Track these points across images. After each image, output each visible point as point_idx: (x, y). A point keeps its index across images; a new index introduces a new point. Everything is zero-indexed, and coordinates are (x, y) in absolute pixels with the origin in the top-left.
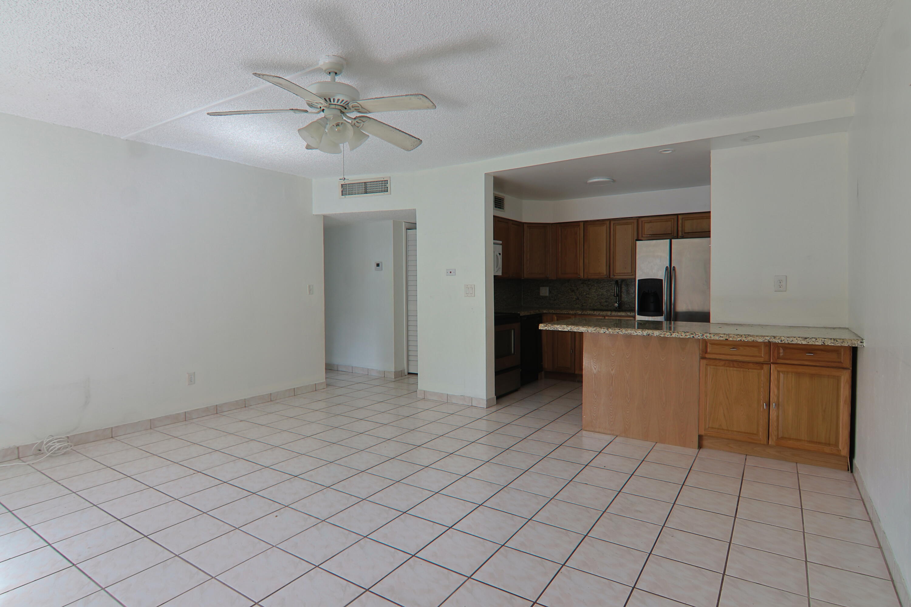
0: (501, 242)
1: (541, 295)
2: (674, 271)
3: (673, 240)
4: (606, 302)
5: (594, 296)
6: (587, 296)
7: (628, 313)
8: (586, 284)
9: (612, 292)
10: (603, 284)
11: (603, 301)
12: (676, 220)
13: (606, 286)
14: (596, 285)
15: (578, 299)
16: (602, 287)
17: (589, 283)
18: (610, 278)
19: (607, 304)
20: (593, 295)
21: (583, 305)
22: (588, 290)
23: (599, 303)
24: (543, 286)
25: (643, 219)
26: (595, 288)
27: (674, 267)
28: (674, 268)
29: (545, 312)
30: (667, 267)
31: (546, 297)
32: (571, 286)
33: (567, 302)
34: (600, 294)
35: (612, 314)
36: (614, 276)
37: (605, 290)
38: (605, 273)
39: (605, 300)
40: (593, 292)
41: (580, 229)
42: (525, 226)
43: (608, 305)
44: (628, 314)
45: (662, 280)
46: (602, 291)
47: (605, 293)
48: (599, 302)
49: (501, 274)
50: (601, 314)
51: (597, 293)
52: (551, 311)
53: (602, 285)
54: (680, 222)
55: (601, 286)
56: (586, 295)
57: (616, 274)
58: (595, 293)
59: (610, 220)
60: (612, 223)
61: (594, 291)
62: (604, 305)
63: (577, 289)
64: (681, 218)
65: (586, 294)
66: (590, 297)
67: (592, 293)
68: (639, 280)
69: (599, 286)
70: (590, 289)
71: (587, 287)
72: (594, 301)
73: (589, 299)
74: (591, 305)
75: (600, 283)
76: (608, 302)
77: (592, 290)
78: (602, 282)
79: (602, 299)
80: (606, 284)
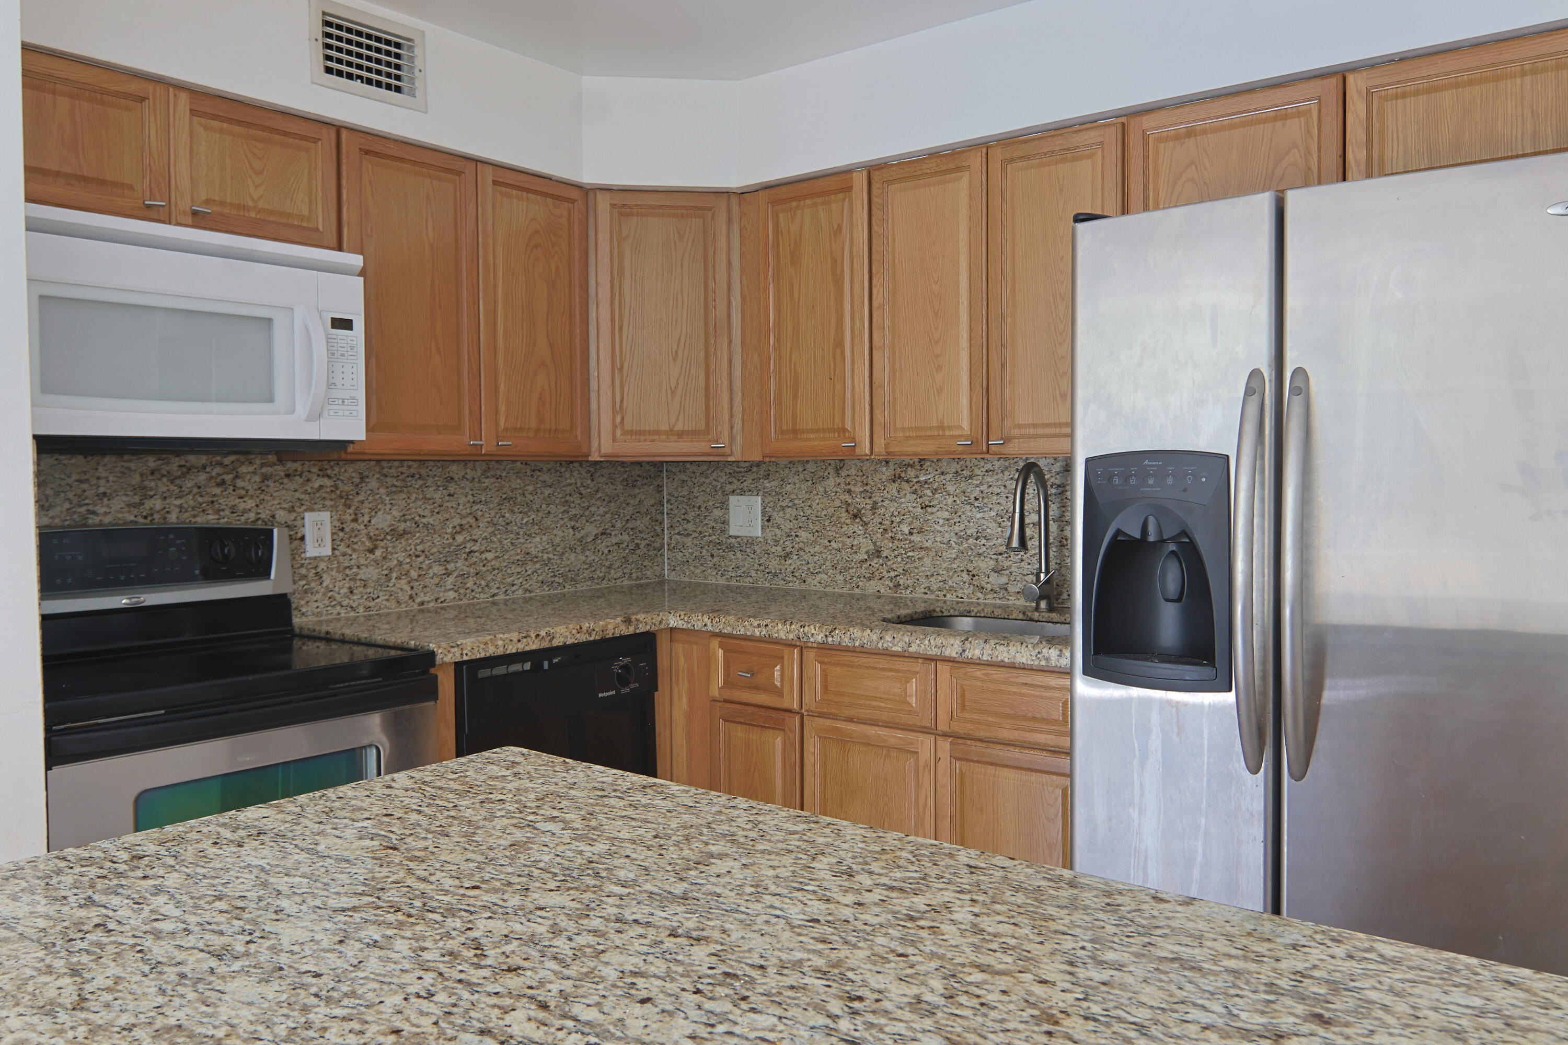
0: (357, 260)
1: (733, 531)
2: (1298, 401)
3: (1293, 198)
4: (998, 571)
5: (945, 540)
6: (916, 538)
8: (908, 481)
10: (981, 483)
11: (985, 565)
12: (1333, 99)
14: (951, 488)
15: (878, 553)
16: (977, 499)
17: (922, 478)
19: (1004, 580)
20: (939, 538)
22: (919, 511)
23: (966, 577)
24: (742, 492)
25: (1148, 122)
26: (950, 500)
27: (1300, 372)
28: (1299, 383)
29: (674, 621)
30: (1255, 374)
31: (751, 542)
32: (849, 491)
33: (834, 567)
34: (969, 532)
35: (968, 654)
36: (1007, 440)
37: (993, 513)
38: (965, 424)
40: (941, 522)
41: (851, 203)
42: (603, 203)
44: (1047, 659)
45: (1226, 458)
46: (979, 516)
48: (969, 572)
49: (363, 437)
50: (913, 648)
51: (957, 528)
52: (701, 621)
53: (977, 486)
54: (1357, 108)
55: (977, 492)
56: (912, 538)
57: (1016, 432)
58: (946, 528)
59: (985, 146)
60: (997, 155)
61: (946, 515)
62: (989, 587)
63: (874, 507)
64: (1363, 86)
65: (911, 533)
66: (930, 543)
67: (938, 527)
68: (1088, 461)
69: (967, 494)
70: (927, 506)
71: (915, 496)
72: (944, 565)
73: (923, 553)
74: (935, 583)
75: (971, 477)
76: (1008, 572)
77: (934, 510)
78: (979, 473)
79: (979, 555)
80: (997, 480)
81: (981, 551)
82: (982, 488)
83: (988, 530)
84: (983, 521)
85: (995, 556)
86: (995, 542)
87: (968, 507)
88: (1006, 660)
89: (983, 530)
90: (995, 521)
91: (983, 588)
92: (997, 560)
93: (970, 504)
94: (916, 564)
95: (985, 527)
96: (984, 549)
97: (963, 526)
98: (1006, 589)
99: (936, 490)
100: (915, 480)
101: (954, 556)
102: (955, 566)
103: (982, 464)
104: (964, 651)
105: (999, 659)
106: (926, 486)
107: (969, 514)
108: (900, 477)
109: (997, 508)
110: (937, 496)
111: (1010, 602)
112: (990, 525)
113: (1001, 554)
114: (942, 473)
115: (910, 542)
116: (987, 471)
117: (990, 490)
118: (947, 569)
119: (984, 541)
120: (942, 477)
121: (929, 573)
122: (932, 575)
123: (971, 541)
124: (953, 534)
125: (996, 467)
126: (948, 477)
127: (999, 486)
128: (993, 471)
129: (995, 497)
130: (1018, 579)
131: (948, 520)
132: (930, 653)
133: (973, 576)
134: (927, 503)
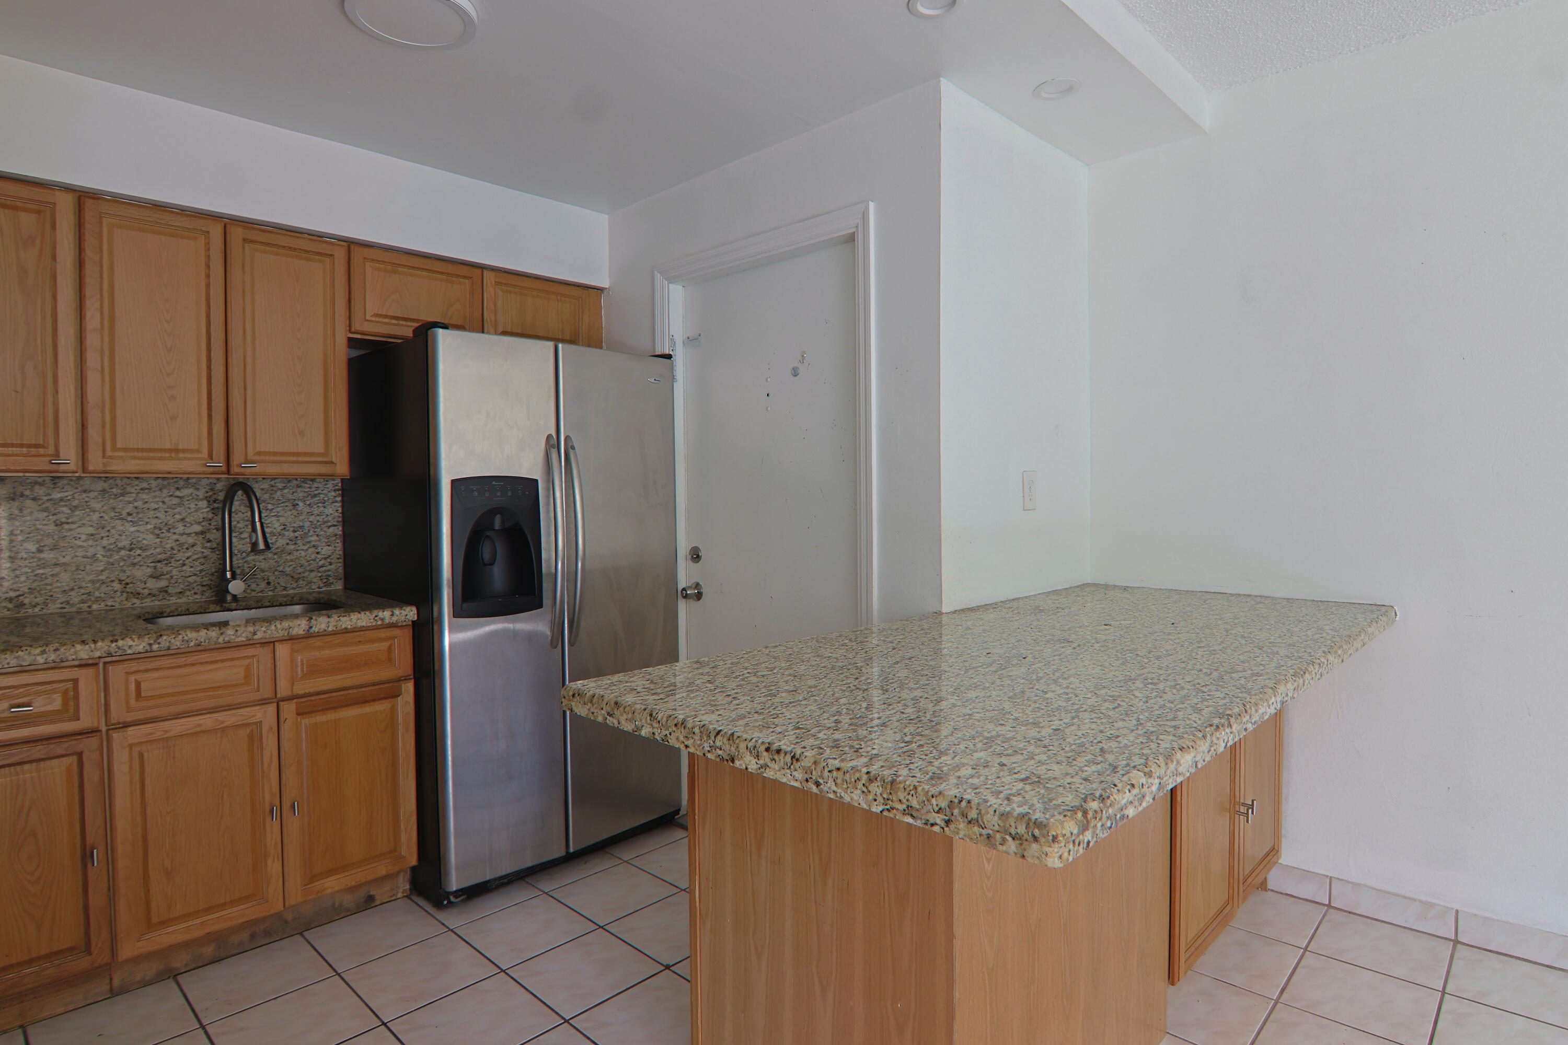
2: (573, 452)
4: (156, 577)
5: (89, 554)
7: (380, 614)
9: (182, 534)
10: (135, 500)
13: (154, 506)
16: (129, 514)
17: (56, 496)
18: (228, 472)
19: (163, 583)
20: (80, 553)
21: (23, 605)
22: (52, 528)
23: (117, 586)
26: (95, 517)
30: (549, 437)
34: (120, 545)
35: (315, 629)
36: (252, 463)
37: (149, 526)
38: (203, 449)
39: (149, 571)
40: (84, 537)
43: (164, 590)
45: (537, 481)
46: (132, 529)
47: (150, 539)
48: (120, 581)
51: (105, 542)
53: (130, 502)
55: (130, 508)
56: (42, 555)
57: (257, 458)
58: (90, 542)
61: (91, 530)
62: (146, 592)
65: (40, 551)
66: (68, 559)
67: (79, 543)
68: (453, 482)
69: (117, 510)
70: (62, 523)
71: (46, 514)
72: (88, 578)
73: (57, 569)
74: (75, 597)
75: (122, 495)
76: (168, 576)
77: (73, 526)
78: (133, 490)
79: (134, 564)
80: (155, 497)
81: (135, 561)
82: (136, 504)
83: (144, 542)
84: (138, 534)
85: (153, 564)
86: (153, 552)
87: (119, 522)
88: (349, 627)
89: (138, 542)
90: (152, 533)
91: (139, 594)
92: (155, 568)
93: (122, 519)
94: (49, 581)
95: (140, 539)
96: (139, 559)
97: (112, 540)
98: (166, 592)
99: (76, 507)
100: (46, 498)
101: (101, 568)
102: (103, 577)
103: (137, 483)
104: (311, 627)
105: (343, 627)
106: (62, 503)
107: (121, 528)
108: (22, 495)
109: (154, 521)
110: (77, 513)
111: (171, 602)
112: (146, 536)
113: (159, 561)
114: (85, 491)
115: (40, 559)
116: (142, 489)
117: (146, 506)
118: (93, 582)
119: (139, 552)
120: (84, 495)
121: (66, 588)
122: (72, 589)
123: (123, 553)
124: (99, 548)
125: (153, 486)
126: (93, 495)
127: (157, 503)
128: (150, 489)
129: (152, 512)
130: (180, 581)
131: (92, 535)
132: (277, 635)
133: (127, 584)
134: (63, 520)
